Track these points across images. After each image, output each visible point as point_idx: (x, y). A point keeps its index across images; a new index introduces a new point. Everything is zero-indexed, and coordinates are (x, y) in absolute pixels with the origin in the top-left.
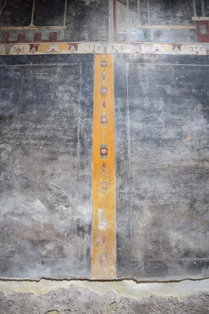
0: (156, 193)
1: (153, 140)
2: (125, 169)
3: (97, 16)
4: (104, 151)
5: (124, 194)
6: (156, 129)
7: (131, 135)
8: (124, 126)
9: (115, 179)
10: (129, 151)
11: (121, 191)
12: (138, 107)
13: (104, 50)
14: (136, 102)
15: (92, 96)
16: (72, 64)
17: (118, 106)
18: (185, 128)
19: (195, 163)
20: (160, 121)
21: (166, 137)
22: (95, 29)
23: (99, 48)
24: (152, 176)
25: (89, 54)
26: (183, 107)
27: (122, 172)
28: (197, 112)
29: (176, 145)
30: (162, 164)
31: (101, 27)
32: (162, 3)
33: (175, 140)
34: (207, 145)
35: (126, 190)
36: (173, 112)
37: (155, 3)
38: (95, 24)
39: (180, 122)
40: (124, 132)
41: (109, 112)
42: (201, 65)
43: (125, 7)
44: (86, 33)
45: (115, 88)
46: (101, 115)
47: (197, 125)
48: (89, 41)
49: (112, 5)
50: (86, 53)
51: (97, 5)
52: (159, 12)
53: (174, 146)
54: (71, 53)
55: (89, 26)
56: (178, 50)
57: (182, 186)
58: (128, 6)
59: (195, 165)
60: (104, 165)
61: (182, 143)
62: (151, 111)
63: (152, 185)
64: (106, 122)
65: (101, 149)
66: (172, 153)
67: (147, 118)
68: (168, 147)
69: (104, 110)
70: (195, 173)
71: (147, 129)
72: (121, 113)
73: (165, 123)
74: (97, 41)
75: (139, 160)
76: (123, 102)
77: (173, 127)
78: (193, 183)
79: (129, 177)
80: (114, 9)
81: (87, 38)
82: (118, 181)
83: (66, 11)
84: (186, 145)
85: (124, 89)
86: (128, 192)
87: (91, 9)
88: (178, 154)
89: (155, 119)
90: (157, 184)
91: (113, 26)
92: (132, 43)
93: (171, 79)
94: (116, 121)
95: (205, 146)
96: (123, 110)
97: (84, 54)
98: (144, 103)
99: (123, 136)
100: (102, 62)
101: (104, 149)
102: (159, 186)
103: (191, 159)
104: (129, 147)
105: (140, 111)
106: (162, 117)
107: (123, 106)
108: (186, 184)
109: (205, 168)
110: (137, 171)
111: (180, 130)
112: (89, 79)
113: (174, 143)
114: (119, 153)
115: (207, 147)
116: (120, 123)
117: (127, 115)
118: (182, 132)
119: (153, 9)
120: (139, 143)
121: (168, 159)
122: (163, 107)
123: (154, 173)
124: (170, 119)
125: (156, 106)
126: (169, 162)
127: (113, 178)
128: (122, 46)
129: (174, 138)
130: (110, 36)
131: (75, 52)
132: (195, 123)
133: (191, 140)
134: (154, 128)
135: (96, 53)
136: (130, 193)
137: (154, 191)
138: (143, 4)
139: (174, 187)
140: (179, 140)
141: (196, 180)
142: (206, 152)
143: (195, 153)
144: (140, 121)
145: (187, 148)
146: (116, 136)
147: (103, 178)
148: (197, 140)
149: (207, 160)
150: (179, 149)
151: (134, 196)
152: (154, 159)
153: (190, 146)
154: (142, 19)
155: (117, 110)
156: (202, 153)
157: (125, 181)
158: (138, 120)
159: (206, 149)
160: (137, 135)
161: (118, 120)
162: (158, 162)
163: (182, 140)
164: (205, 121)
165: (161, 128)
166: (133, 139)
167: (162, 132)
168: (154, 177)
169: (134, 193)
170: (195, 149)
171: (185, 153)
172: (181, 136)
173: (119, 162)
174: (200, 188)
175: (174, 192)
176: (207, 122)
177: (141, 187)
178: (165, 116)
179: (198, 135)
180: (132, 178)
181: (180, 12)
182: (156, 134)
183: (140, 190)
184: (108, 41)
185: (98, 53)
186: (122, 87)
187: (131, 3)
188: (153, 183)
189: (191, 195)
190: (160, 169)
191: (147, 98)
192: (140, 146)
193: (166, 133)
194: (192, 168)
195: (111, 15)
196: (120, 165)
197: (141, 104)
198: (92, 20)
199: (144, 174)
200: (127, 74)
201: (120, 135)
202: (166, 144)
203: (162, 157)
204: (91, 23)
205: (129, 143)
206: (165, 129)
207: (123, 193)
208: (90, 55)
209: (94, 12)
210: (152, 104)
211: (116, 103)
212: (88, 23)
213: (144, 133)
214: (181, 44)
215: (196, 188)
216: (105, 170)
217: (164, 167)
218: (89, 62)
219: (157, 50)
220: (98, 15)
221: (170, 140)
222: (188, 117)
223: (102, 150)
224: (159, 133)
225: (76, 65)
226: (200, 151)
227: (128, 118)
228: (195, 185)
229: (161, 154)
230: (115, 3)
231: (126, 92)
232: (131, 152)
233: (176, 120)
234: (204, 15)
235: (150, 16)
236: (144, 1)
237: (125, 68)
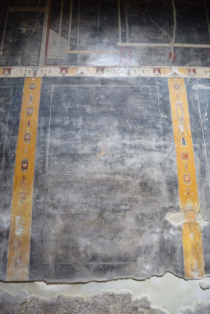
0: (68, 203)
1: (69, 155)
2: (41, 181)
3: (32, 43)
4: (25, 165)
5: (39, 204)
6: (73, 145)
7: (50, 151)
8: (45, 142)
9: (33, 190)
10: (47, 165)
11: (37, 201)
12: (58, 125)
13: (34, 74)
14: (58, 121)
15: (19, 115)
16: (5, 87)
17: (41, 125)
18: (100, 144)
19: (106, 176)
20: (77, 138)
21: (81, 152)
22: (29, 54)
23: (29, 72)
24: (66, 188)
25: (20, 78)
26: (100, 125)
27: (39, 184)
28: (113, 129)
29: (90, 160)
30: (75, 177)
31: (34, 53)
32: (91, 31)
33: (90, 154)
34: (119, 159)
35: (42, 200)
36: (90, 130)
37: (84, 31)
38: (29, 50)
39: (96, 139)
40: (44, 148)
41: (33, 130)
42: (121, 86)
43: (58, 34)
44: (20, 58)
45: (40, 108)
46: (25, 133)
47: (112, 140)
48: (21, 66)
49: (46, 33)
50: (18, 77)
51: (32, 33)
52: (88, 38)
53: (88, 160)
54: (4, 77)
55: (23, 52)
56: (101, 72)
57: (93, 197)
58: (60, 33)
59: (106, 178)
60: (24, 178)
61: (96, 158)
62: (71, 128)
63: (65, 196)
64: (29, 139)
65: (22, 163)
66: (86, 167)
67: (65, 135)
68: (82, 162)
69: (28, 128)
70: (106, 185)
71: (65, 145)
72: (43, 131)
73: (82, 139)
74: (29, 65)
75: (55, 173)
76: (45, 121)
77: (88, 143)
78: (104, 194)
79: (45, 189)
80: (48, 36)
81: (20, 63)
82: (35, 191)
83: (3, 38)
84: (99, 160)
85: (47, 110)
86: (43, 201)
87: (27, 37)
88: (91, 168)
89: (73, 136)
90: (70, 195)
91: (44, 51)
92: (59, 67)
93: (92, 99)
94: (38, 138)
95: (118, 160)
96: (45, 128)
97: (15, 78)
98: (64, 121)
99: (43, 151)
100: (31, 84)
101: (25, 163)
102: (71, 197)
103: (103, 172)
104: (47, 161)
105: (60, 129)
106: (80, 134)
107: (45, 125)
108: (97, 195)
109: (116, 180)
110: (52, 183)
111: (95, 146)
112: (18, 101)
113: (89, 157)
114: (38, 167)
115: (120, 161)
116: (41, 140)
117: (48, 133)
118: (97, 147)
119: (82, 36)
120: (56, 158)
121: (82, 172)
122: (81, 125)
123: (67, 185)
124: (87, 135)
125: (75, 124)
126: (83, 175)
127: (31, 189)
128: (50, 70)
129: (89, 153)
130: (41, 61)
131: (8, 76)
132: (110, 139)
133: (105, 155)
134: (71, 144)
135: (27, 76)
136: (45, 202)
137: (67, 201)
138: (74, 32)
139: (85, 197)
140: (93, 155)
141: (106, 191)
142: (118, 166)
143: (108, 167)
144: (59, 138)
145: (101, 162)
146: (36, 152)
147: (23, 189)
148: (111, 154)
149: (119, 173)
150: (93, 163)
151: (49, 206)
152: (69, 172)
153: (104, 160)
154: (71, 45)
155: (40, 128)
156: (114, 167)
157: (41, 192)
158: (57, 137)
159: (119, 163)
160: (55, 150)
161: (39, 137)
162: (72, 175)
163: (96, 155)
164: (120, 137)
165: (78, 144)
166: (51, 154)
167: (78, 148)
168: (68, 188)
169: (49, 203)
170: (108, 163)
171: (98, 167)
172: (96, 151)
173: (37, 175)
174: (110, 199)
175: (85, 202)
176: (122, 138)
177: (55, 198)
178: (82, 133)
179: (112, 150)
180: (48, 189)
181: (107, 38)
182: (73, 150)
183: (54, 200)
184: (38, 66)
185: (28, 76)
186: (46, 107)
187: (63, 31)
188: (66, 194)
189: (101, 205)
190: (74, 181)
191: (67, 117)
192: (57, 161)
193: (82, 149)
194: (104, 180)
195: (44, 42)
196: (38, 177)
197: (62, 122)
198: (26, 47)
199: (59, 186)
200: (52, 95)
201: (40, 151)
202: (81, 158)
203: (76, 170)
204: (26, 49)
205: (47, 158)
206: (82, 145)
207: (39, 202)
209: (29, 39)
210: (71, 122)
211: (40, 121)
212: (22, 49)
213: (62, 149)
215: (106, 199)
216: (24, 182)
217: (77, 179)
218: (19, 85)
219: (82, 73)
220: (32, 42)
221: (85, 155)
222: (104, 133)
223: (24, 164)
224: (76, 149)
225: (7, 88)
226: (112, 165)
227: (49, 136)
228: (105, 196)
229: (76, 168)
230: (49, 31)
231: (49, 112)
232: (48, 166)
233: (92, 137)
234: (128, 41)
235: (79, 42)
236: (75, 29)
237: (51, 90)
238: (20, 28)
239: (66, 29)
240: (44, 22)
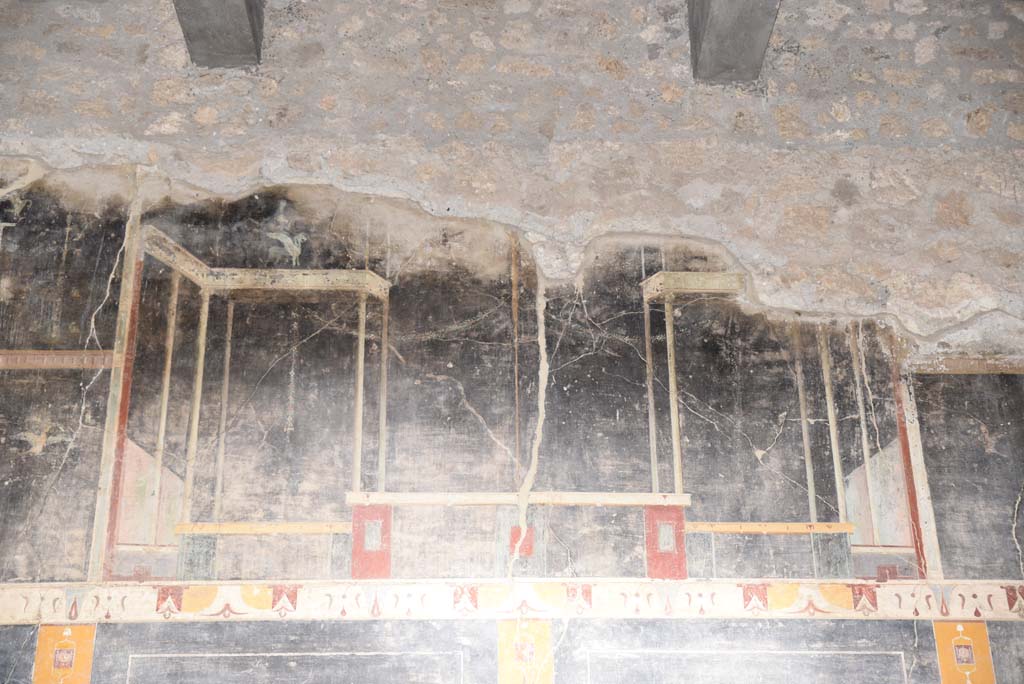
3: (63, 494)
13: (70, 613)
22: (53, 537)
23: (54, 604)
25: (24, 626)
31: (71, 532)
32: (263, 448)
37: (242, 447)
38: (54, 520)
42: (347, 654)
43: (153, 459)
44: (22, 554)
48: (27, 581)
49: (113, 455)
50: (14, 622)
51: (66, 455)
52: (251, 476)
55: (35, 528)
56: (290, 605)
58: (159, 455)
74: (52, 580)
80: (119, 465)
81: (22, 570)
87: (48, 469)
91: (106, 527)
92: (154, 587)
97: (6, 626)
100: (60, 651)
119: (235, 467)
128: (125, 597)
130: (93, 563)
135: (45, 621)
138: (206, 451)
154: (196, 503)
181: (313, 476)
184: (85, 581)
185: (51, 621)
187: (170, 446)
195: (105, 490)
198: (45, 507)
204: (42, 518)
208: (25, 629)
209: (55, 476)
212: (32, 518)
214: (301, 586)
218: (20, 652)
219: (227, 606)
220: (64, 489)
230: (122, 446)
234: (382, 485)
235: (223, 491)
236: (211, 439)
237: (124, 671)
238: (22, 436)
239: (182, 438)
240: (108, 412)
